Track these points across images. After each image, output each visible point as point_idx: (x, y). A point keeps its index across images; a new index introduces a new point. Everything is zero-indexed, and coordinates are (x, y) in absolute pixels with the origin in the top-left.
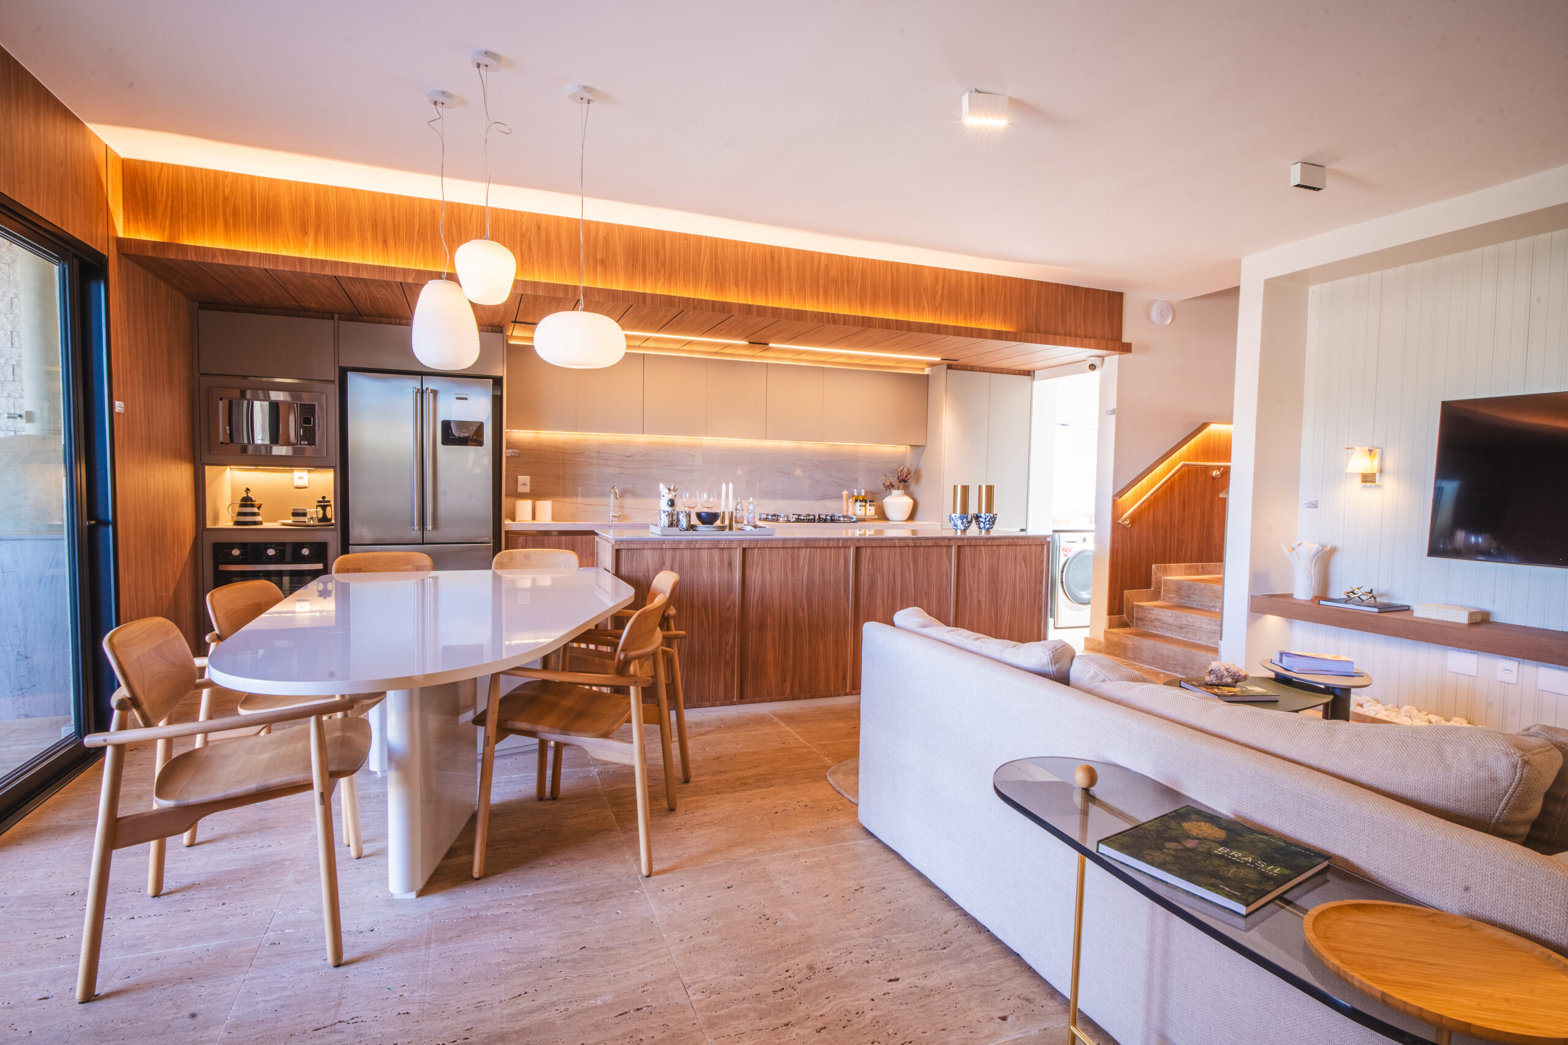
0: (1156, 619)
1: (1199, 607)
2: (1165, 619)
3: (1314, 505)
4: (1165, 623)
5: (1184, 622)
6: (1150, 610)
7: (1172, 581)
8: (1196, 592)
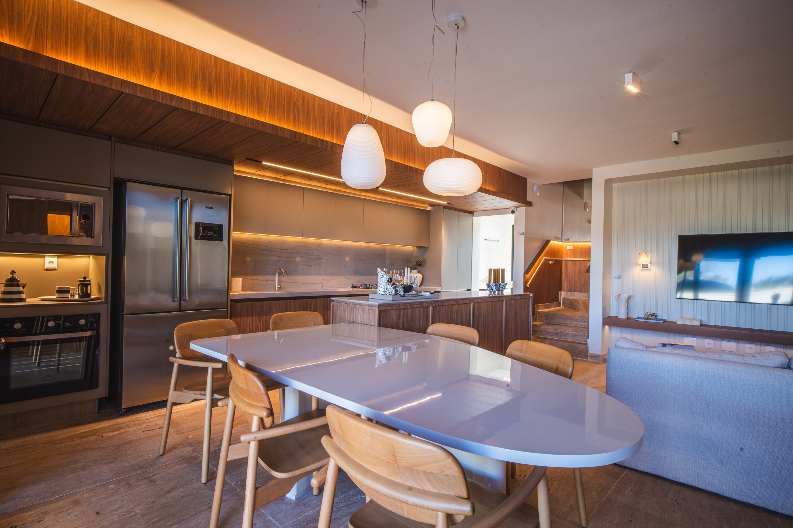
0: (543, 331)
1: (558, 324)
2: (548, 330)
3: (619, 277)
4: (548, 332)
5: (559, 331)
6: (539, 326)
7: (543, 312)
8: (557, 317)
